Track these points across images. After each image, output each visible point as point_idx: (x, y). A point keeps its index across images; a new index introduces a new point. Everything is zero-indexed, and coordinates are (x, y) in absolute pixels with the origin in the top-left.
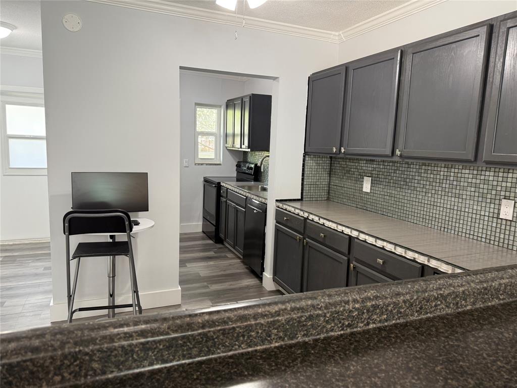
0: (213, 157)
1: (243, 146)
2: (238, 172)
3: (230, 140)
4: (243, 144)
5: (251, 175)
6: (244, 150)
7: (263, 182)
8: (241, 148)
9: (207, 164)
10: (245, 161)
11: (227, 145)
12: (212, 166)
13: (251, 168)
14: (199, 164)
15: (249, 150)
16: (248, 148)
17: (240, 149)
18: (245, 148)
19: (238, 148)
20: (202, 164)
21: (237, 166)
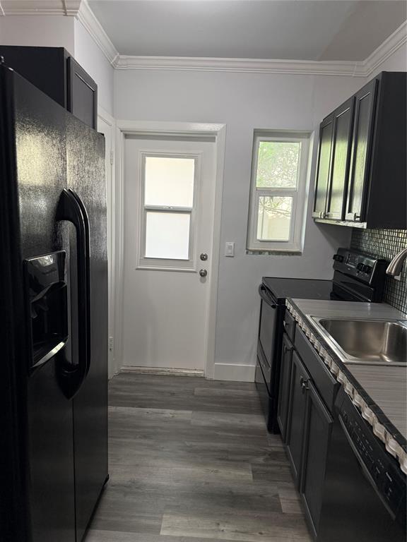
0: (286, 238)
1: (349, 216)
2: (337, 271)
3: (322, 203)
4: (350, 211)
5: (366, 283)
6: (351, 224)
7: (398, 308)
8: (343, 219)
9: (270, 253)
10: (356, 250)
11: (315, 215)
12: (281, 257)
13: (367, 269)
14: (254, 252)
15: (364, 225)
16: (362, 221)
17: (342, 223)
18: (353, 219)
19: (338, 221)
20: (261, 252)
21: (335, 257)
